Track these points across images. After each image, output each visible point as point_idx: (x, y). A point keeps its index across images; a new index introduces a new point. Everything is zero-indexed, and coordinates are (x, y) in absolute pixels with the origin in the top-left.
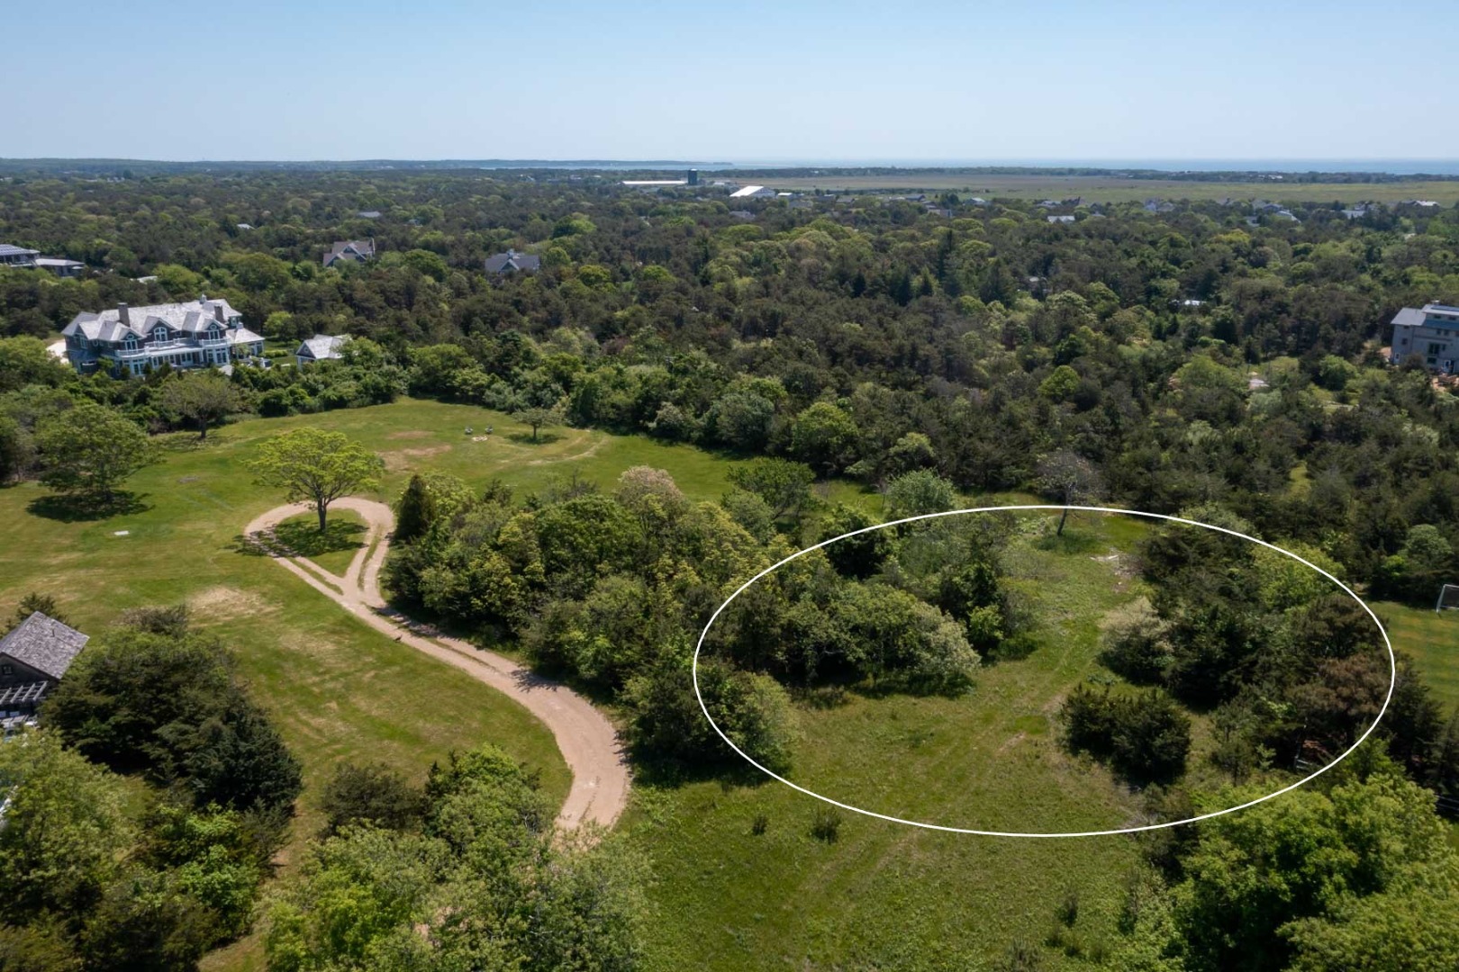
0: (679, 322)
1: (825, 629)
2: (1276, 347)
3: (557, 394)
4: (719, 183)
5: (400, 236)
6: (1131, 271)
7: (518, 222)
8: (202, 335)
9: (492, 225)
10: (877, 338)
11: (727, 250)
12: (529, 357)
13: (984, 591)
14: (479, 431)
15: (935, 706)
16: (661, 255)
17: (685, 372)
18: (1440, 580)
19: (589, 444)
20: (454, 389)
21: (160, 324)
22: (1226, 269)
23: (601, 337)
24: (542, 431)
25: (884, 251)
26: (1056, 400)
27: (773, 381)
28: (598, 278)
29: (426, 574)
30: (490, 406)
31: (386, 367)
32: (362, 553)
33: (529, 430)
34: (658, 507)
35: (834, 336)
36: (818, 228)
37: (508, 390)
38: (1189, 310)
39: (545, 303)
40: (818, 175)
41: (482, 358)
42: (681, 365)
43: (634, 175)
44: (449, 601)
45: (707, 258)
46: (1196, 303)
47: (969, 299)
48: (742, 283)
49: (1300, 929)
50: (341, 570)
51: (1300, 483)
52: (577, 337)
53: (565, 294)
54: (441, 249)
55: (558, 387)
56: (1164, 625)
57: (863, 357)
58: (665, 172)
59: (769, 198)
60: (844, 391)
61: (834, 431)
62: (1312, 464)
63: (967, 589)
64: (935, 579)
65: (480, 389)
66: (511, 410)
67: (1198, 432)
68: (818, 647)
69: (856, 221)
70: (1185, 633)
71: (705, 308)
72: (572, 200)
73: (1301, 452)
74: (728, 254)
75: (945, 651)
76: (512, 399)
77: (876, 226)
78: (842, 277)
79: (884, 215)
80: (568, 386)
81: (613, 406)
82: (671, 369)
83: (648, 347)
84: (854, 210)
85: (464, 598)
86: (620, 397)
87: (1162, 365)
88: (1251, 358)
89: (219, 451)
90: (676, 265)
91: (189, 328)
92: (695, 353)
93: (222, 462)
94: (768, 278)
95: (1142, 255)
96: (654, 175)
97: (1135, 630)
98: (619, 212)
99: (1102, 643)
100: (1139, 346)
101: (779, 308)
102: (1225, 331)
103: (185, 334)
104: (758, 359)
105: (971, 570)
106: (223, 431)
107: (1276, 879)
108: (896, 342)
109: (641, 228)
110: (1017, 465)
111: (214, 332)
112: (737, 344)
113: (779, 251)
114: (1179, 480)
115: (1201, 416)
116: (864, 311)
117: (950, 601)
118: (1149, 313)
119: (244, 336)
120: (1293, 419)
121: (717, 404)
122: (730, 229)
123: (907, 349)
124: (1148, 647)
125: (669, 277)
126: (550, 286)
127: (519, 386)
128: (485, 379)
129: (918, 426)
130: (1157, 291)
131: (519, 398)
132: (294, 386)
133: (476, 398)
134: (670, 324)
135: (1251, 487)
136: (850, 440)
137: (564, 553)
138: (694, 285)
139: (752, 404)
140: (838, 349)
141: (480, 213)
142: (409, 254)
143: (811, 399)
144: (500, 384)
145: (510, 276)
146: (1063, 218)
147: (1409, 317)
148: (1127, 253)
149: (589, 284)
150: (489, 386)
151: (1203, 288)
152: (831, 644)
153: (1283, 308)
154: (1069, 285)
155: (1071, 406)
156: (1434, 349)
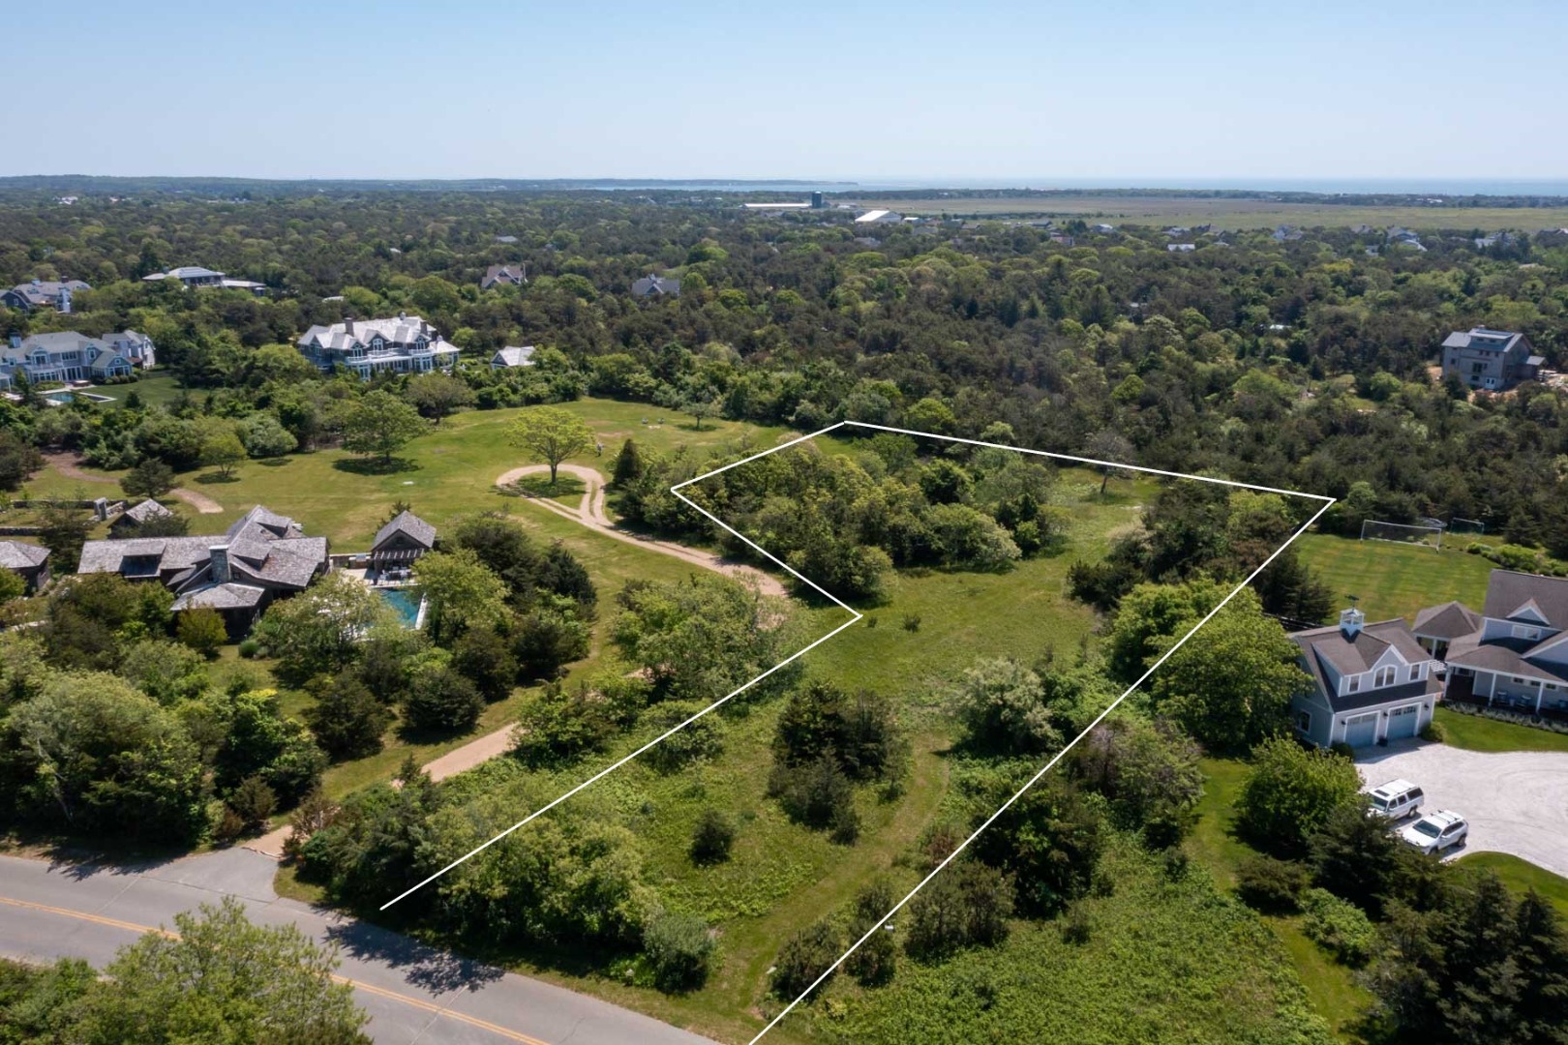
0: (811, 339)
1: (917, 527)
3: (714, 394)
4: (844, 206)
5: (545, 261)
6: (1225, 298)
7: (651, 247)
8: (411, 346)
9: (626, 250)
10: (981, 353)
11: (850, 277)
12: (688, 365)
13: (1028, 512)
14: (653, 421)
15: (989, 579)
16: (793, 281)
17: (818, 377)
18: (1363, 518)
19: (740, 433)
21: (378, 336)
22: (1317, 296)
23: (743, 352)
24: (703, 422)
25: (999, 278)
26: (1124, 402)
27: (890, 384)
28: (737, 301)
29: (646, 500)
31: (571, 372)
32: (586, 498)
33: (693, 421)
34: (806, 458)
35: (944, 351)
36: (939, 256)
37: (672, 391)
38: (1272, 334)
39: (692, 322)
40: (947, 197)
41: (649, 365)
42: (815, 372)
43: (756, 197)
44: (663, 518)
45: (833, 284)
46: (1280, 327)
47: (1069, 322)
48: (866, 307)
50: (576, 505)
52: (724, 351)
53: (708, 314)
54: (585, 272)
55: (714, 388)
56: (1148, 534)
57: (968, 369)
58: (787, 194)
59: (895, 224)
60: (948, 393)
61: (934, 420)
63: (1016, 509)
64: (995, 505)
65: (650, 391)
66: (676, 407)
67: (1231, 425)
68: (913, 540)
69: (978, 249)
70: (1160, 538)
71: (833, 328)
72: (698, 225)
74: (853, 279)
75: (997, 545)
76: (676, 398)
77: (996, 254)
78: (957, 302)
79: (1006, 243)
80: (722, 388)
81: (760, 403)
82: (806, 376)
83: (786, 359)
84: (977, 237)
85: (674, 515)
86: (766, 397)
87: (1227, 378)
89: (454, 432)
90: (806, 290)
91: (399, 340)
92: (826, 363)
93: (460, 440)
94: (890, 302)
95: (1237, 284)
96: (777, 197)
98: (746, 239)
99: (1107, 547)
100: (1216, 363)
101: (898, 328)
102: (1295, 351)
103: (396, 345)
104: (878, 367)
105: (1020, 499)
106: (451, 419)
107: (1150, 621)
108: (997, 356)
109: (771, 255)
111: (420, 344)
112: (861, 358)
113: (901, 277)
116: (973, 331)
117: (1005, 518)
119: (442, 348)
121: (845, 401)
122: (856, 256)
123: (1007, 362)
124: (1135, 547)
125: (799, 301)
126: (693, 307)
127: (682, 388)
128: (653, 382)
129: (1004, 418)
132: (502, 385)
133: (647, 397)
134: (804, 340)
136: (949, 428)
137: (741, 484)
138: (823, 308)
139: (873, 401)
140: (947, 362)
141: (614, 239)
142: (561, 278)
143: (920, 397)
144: (666, 386)
145: (656, 299)
146: (1183, 247)
147: (1458, 340)
148: (1225, 282)
149: (728, 306)
150: (657, 388)
151: (1291, 314)
152: (922, 538)
153: (1351, 332)
154: (1162, 309)
155: (1136, 407)
156: (1478, 368)
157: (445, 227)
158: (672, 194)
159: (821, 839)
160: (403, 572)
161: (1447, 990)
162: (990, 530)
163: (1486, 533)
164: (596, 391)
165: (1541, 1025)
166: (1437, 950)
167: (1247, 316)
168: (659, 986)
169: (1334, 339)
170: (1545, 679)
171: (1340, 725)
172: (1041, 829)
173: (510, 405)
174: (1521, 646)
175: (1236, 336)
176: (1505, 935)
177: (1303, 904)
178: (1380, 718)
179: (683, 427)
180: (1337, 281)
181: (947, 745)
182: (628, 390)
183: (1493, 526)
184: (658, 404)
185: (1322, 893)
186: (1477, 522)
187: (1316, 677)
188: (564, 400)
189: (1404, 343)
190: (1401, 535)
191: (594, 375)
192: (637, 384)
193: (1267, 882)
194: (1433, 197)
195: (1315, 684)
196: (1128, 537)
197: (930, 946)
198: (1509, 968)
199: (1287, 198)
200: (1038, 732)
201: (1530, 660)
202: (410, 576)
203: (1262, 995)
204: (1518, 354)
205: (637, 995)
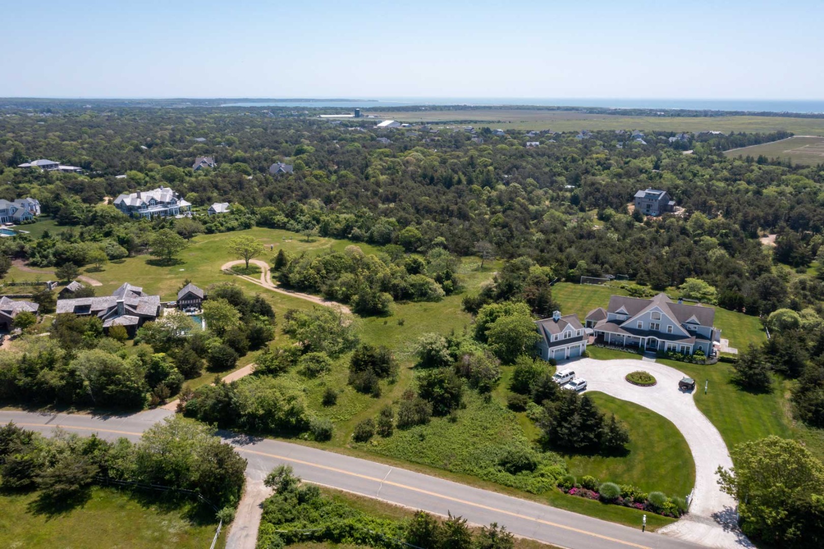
0: (357, 196)
1: (403, 284)
2: (596, 207)
3: (314, 225)
4: (371, 116)
5: (224, 154)
7: (276, 145)
8: (169, 203)
9: (263, 146)
10: (434, 203)
11: (375, 163)
12: (302, 211)
13: (448, 276)
14: (287, 238)
15: (433, 304)
16: (347, 165)
17: (361, 217)
18: (581, 276)
19: (328, 243)
20: (274, 223)
21: (153, 199)
22: (587, 172)
23: (326, 203)
24: (310, 238)
25: (445, 163)
26: (495, 226)
27: (393, 220)
28: (321, 176)
29: (291, 275)
30: (289, 230)
31: (248, 215)
32: (263, 275)
33: (306, 238)
34: (358, 257)
35: (417, 202)
36: (417, 151)
37: (295, 224)
38: (566, 190)
39: (301, 188)
40: (424, 110)
41: (284, 212)
42: (360, 214)
43: (326, 110)
44: (298, 283)
45: (367, 166)
46: (570, 187)
47: (475, 186)
48: (383, 178)
50: (259, 278)
52: (317, 202)
53: (308, 183)
54: (244, 160)
55: (314, 222)
56: (495, 285)
57: (429, 211)
58: (342, 109)
59: (397, 129)
60: (419, 223)
61: (413, 237)
63: (443, 276)
64: (435, 274)
65: (285, 224)
66: (297, 231)
68: (401, 289)
69: (437, 145)
71: (367, 190)
72: (297, 131)
74: (377, 164)
75: (435, 290)
76: (297, 227)
77: (444, 149)
78: (424, 176)
79: (450, 142)
80: (318, 222)
81: (335, 229)
82: (356, 215)
83: (346, 207)
84: (436, 138)
85: (303, 281)
86: (338, 226)
87: (541, 213)
89: (197, 245)
90: (354, 170)
91: (163, 200)
92: (365, 210)
93: (200, 249)
94: (394, 176)
95: (553, 166)
96: (337, 111)
98: (323, 140)
101: (397, 191)
102: (574, 199)
103: (161, 203)
104: (388, 211)
105: (445, 272)
106: (193, 239)
107: (488, 318)
108: (442, 205)
109: (336, 149)
111: (173, 202)
112: (380, 205)
113: (399, 163)
116: (431, 192)
117: (439, 280)
119: (183, 203)
121: (373, 228)
122: (378, 150)
123: (446, 207)
125: (352, 177)
126: (300, 179)
127: (299, 222)
128: (286, 220)
129: (442, 235)
131: (300, 227)
132: (216, 223)
133: (283, 227)
134: (354, 197)
136: (419, 240)
137: (331, 268)
138: (362, 179)
139: (385, 228)
140: (419, 208)
141: (256, 140)
142: (234, 164)
143: (406, 226)
144: (292, 222)
145: (282, 175)
146: (533, 143)
147: (640, 194)
148: (547, 165)
149: (317, 179)
150: (288, 222)
151: (575, 180)
152: (405, 288)
154: (516, 180)
156: (649, 206)
157: (167, 133)
158: (281, 109)
159: (368, 397)
160: (192, 309)
161: (560, 425)
162: (433, 284)
163: (629, 280)
164: (259, 224)
167: (556, 182)
168: (316, 440)
169: (591, 193)
170: (627, 334)
171: (552, 352)
172: (442, 387)
173: (220, 231)
174: (619, 322)
175: (550, 191)
176: (577, 407)
177: (527, 408)
178: (567, 349)
179: (301, 241)
180: (599, 163)
181: (413, 365)
183: (632, 277)
185: (533, 404)
186: (627, 276)
187: (544, 336)
188: (245, 229)
189: (619, 195)
190: (596, 282)
191: (259, 217)
192: (278, 221)
193: (516, 401)
195: (543, 338)
196: (487, 286)
197: (404, 425)
198: (577, 417)
199: (591, 111)
200: (445, 359)
201: (622, 328)
202: (195, 310)
204: (665, 200)
205: (308, 443)
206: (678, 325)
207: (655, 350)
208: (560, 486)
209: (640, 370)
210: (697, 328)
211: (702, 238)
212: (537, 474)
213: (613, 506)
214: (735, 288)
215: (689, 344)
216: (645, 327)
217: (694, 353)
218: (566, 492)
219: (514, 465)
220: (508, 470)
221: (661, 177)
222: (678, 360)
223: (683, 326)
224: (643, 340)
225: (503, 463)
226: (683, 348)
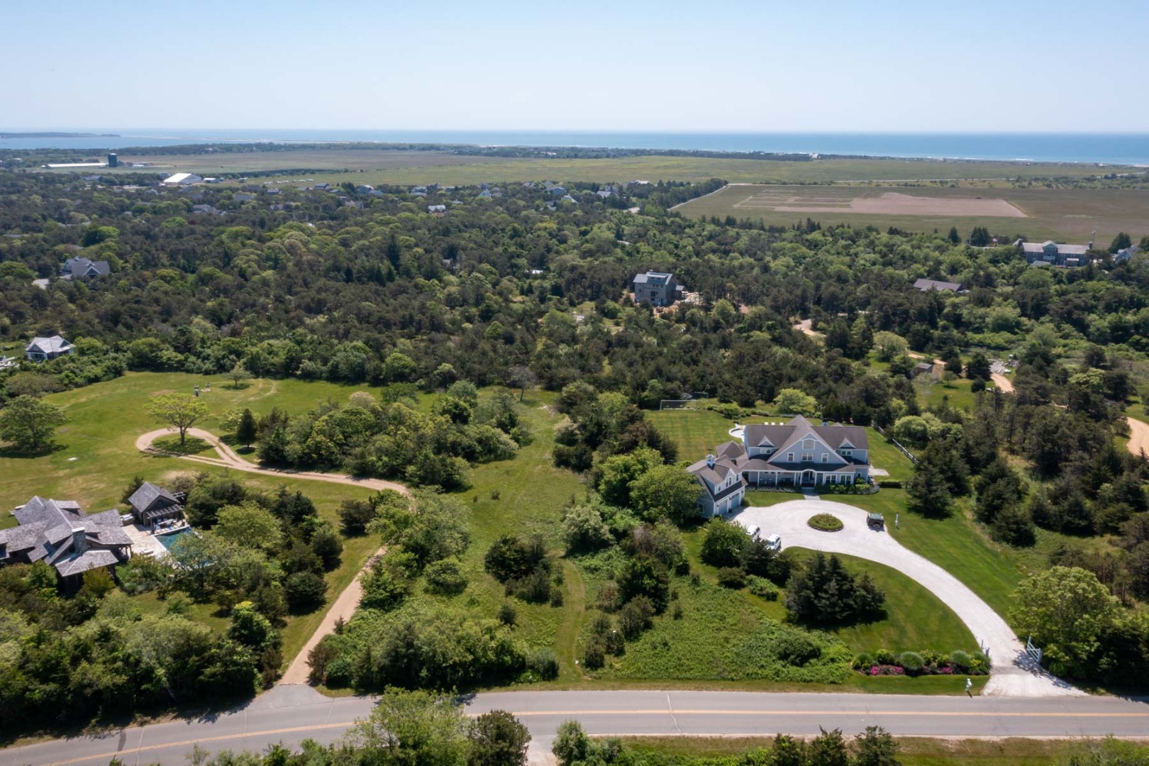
1: (467, 441)
2: (583, 297)
3: (234, 361)
6: (501, 255)
13: (512, 423)
17: (302, 342)
18: (660, 399)
19: (269, 386)
22: (549, 250)
24: (239, 383)
27: (360, 344)
32: (217, 449)
33: (231, 382)
35: (364, 312)
37: (198, 361)
38: (536, 277)
44: (301, 458)
46: (538, 272)
48: (268, 274)
49: (631, 484)
51: (607, 369)
52: (208, 324)
55: (233, 357)
56: (575, 426)
61: (405, 367)
62: (610, 359)
63: (506, 422)
67: (563, 349)
70: (583, 427)
73: (606, 353)
75: (507, 443)
80: (238, 355)
81: (272, 365)
82: (293, 341)
85: (308, 455)
86: (275, 360)
87: (533, 313)
88: (572, 304)
95: (504, 244)
97: (567, 428)
99: (555, 435)
100: (519, 302)
102: (556, 290)
105: (506, 415)
107: (625, 475)
110: (492, 373)
114: (562, 372)
115: (563, 342)
117: (503, 428)
118: (515, 280)
120: (599, 339)
121: (336, 359)
124: (572, 433)
125: (223, 275)
130: (516, 266)
135: (590, 371)
136: (413, 370)
137: (349, 430)
139: (356, 356)
146: (439, 207)
147: (641, 279)
149: (167, 282)
150: (186, 360)
151: (540, 262)
152: (470, 447)
153: (583, 276)
155: (502, 341)
156: (653, 294)
159: (548, 607)
160: (168, 522)
161: (817, 597)
162: (500, 436)
163: (710, 397)
164: (133, 367)
165: (845, 600)
166: (810, 583)
169: (574, 281)
170: (777, 471)
171: (717, 507)
172: (651, 577)
173: (78, 385)
174: (765, 457)
176: (828, 572)
177: (745, 582)
178: (727, 502)
179: (228, 388)
181: (563, 553)
182: (162, 364)
183: (712, 393)
184: (189, 371)
185: (752, 576)
187: (705, 487)
188: (115, 377)
189: (613, 282)
190: (677, 405)
191: (129, 354)
192: (169, 359)
193: (733, 577)
194: (548, 149)
195: (703, 491)
198: (833, 584)
200: (605, 537)
201: (771, 463)
202: (173, 524)
203: (752, 617)
204: (672, 285)
205: (538, 685)
206: (834, 452)
207: (812, 485)
208: (856, 668)
209: (821, 512)
210: (853, 453)
211: (751, 334)
212: (825, 660)
213: (923, 677)
214: (832, 395)
215: (849, 472)
216: (797, 459)
217: (855, 482)
218: (868, 674)
219: (798, 656)
220: (793, 663)
221: (638, 252)
222: (842, 492)
223: (837, 452)
224: (798, 474)
225: (784, 656)
226: (843, 477)
